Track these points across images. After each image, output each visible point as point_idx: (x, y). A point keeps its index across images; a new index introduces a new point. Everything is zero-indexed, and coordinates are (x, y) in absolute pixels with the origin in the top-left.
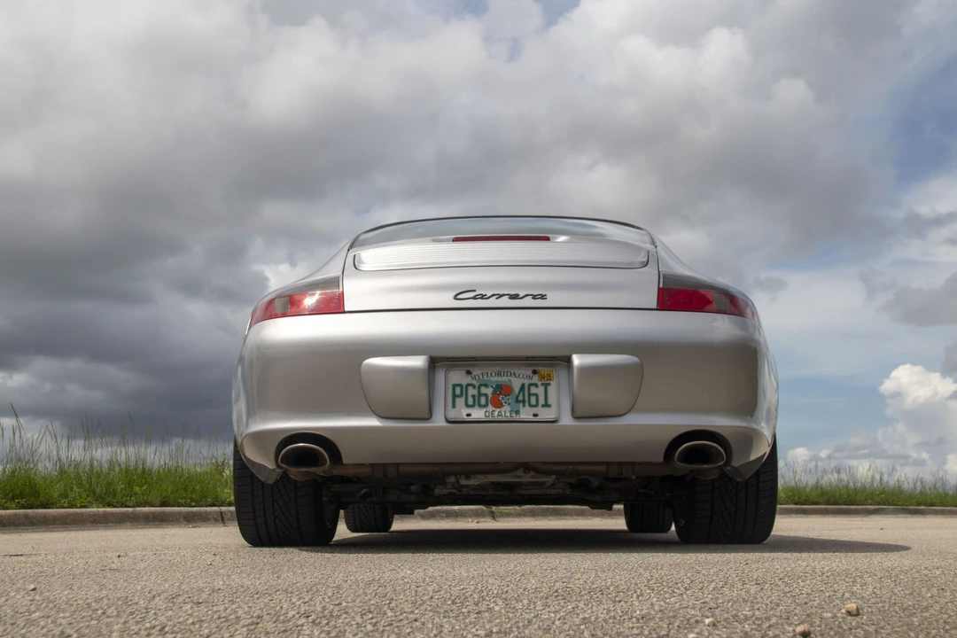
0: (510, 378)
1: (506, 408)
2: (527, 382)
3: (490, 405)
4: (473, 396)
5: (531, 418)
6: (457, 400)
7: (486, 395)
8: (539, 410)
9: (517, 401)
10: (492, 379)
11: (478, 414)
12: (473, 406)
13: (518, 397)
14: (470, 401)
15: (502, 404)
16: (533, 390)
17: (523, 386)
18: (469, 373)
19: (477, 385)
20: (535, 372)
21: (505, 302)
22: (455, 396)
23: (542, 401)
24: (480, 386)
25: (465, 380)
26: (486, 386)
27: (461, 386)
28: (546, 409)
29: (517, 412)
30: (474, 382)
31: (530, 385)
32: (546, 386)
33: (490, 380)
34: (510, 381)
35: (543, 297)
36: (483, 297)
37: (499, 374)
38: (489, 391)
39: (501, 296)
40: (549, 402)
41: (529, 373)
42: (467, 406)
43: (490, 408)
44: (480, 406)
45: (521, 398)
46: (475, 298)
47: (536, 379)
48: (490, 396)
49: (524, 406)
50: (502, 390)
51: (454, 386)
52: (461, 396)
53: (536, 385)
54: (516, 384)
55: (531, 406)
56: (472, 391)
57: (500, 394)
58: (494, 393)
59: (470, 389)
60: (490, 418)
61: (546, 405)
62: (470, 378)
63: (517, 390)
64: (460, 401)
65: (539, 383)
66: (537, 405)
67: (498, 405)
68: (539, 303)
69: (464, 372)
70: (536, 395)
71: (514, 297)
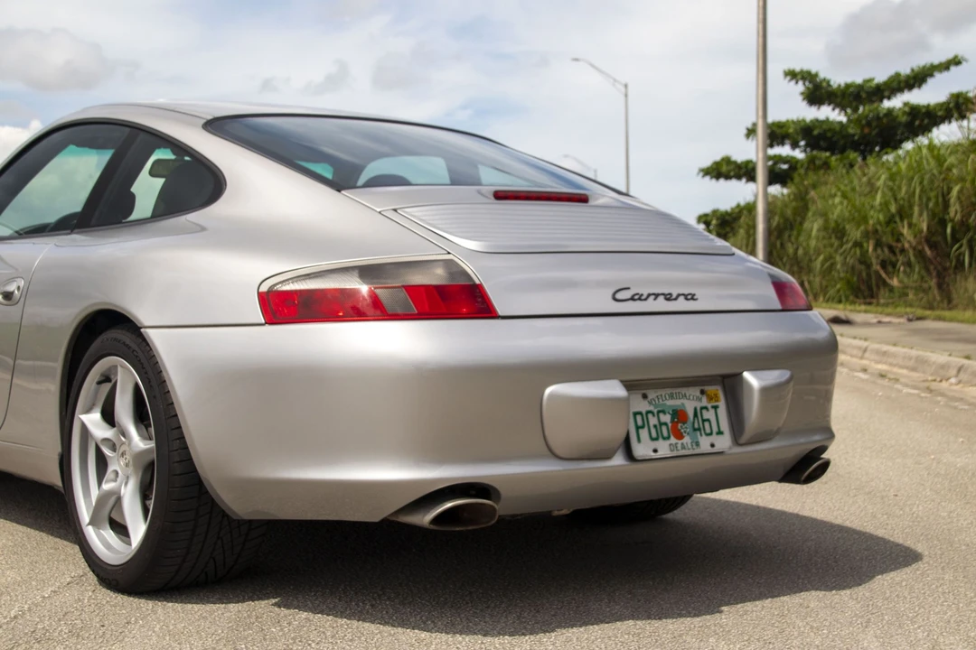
0: (682, 401)
1: (687, 440)
2: (699, 405)
3: (672, 437)
4: (655, 426)
5: (709, 449)
6: (640, 431)
7: (666, 424)
8: (714, 438)
9: (695, 430)
10: (667, 403)
11: (664, 449)
12: (657, 439)
13: (694, 423)
14: (654, 435)
15: (682, 433)
16: (706, 415)
17: (695, 409)
18: (645, 396)
19: (655, 411)
20: (702, 392)
21: (661, 304)
22: (638, 428)
23: (715, 429)
24: (659, 412)
25: (643, 406)
26: (664, 412)
27: (640, 413)
28: (720, 437)
29: (698, 444)
30: (651, 408)
31: (702, 408)
32: (715, 408)
33: (665, 404)
34: (683, 404)
35: (692, 298)
36: (641, 297)
37: (672, 397)
38: (666, 418)
39: (657, 296)
40: (722, 429)
41: (698, 394)
42: (653, 439)
43: (673, 440)
44: (664, 438)
45: (696, 426)
46: (632, 299)
47: (704, 402)
48: (670, 425)
49: (701, 435)
50: (679, 416)
51: (635, 414)
52: (643, 427)
53: (706, 408)
54: (689, 407)
55: (707, 435)
56: (653, 421)
57: (677, 423)
58: (672, 421)
59: (650, 416)
60: (675, 454)
61: (720, 433)
62: (646, 402)
63: (691, 414)
64: (644, 433)
65: (709, 406)
66: (711, 434)
67: (679, 436)
68: (691, 305)
69: (640, 396)
70: (708, 420)
71: (668, 297)
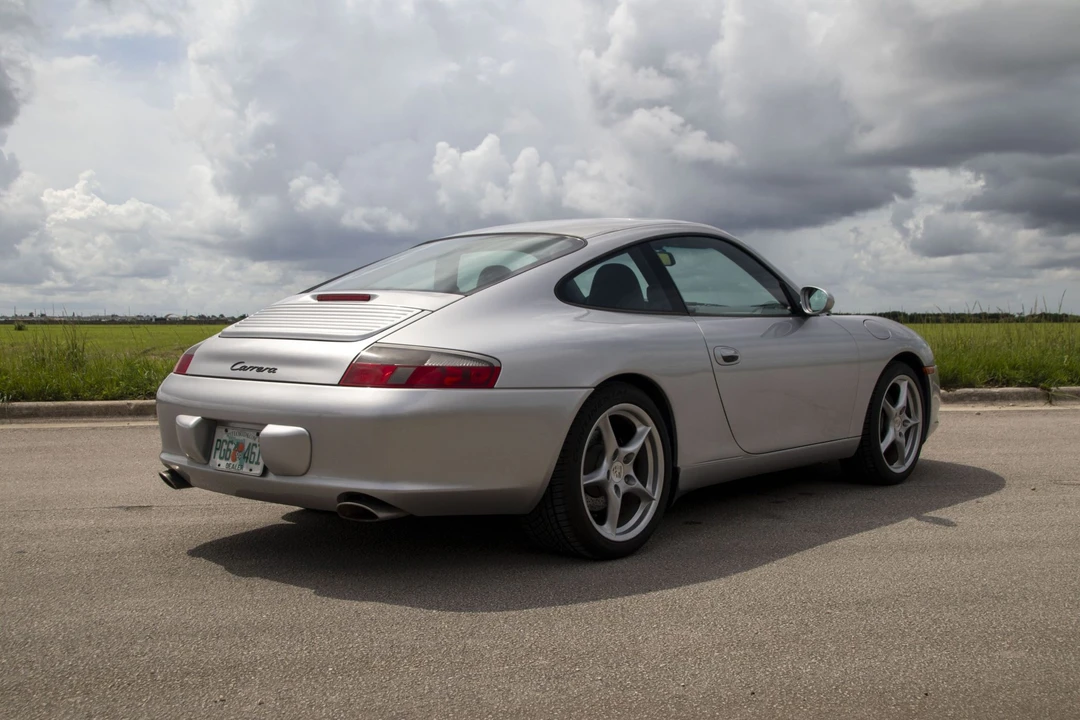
0: (245, 438)
1: (237, 462)
2: (252, 441)
4: (224, 450)
5: (248, 472)
7: (230, 450)
8: (253, 466)
9: (244, 457)
10: (237, 437)
11: (223, 464)
14: (222, 455)
16: (254, 450)
17: (250, 445)
18: (226, 431)
20: (257, 435)
21: (254, 374)
23: (256, 460)
24: (230, 442)
25: (224, 437)
26: (232, 443)
27: (220, 441)
28: (257, 466)
30: (228, 439)
31: (253, 445)
33: (235, 438)
34: (244, 440)
35: (273, 370)
36: (244, 368)
37: (240, 435)
38: (232, 447)
39: (253, 368)
40: (260, 461)
41: (255, 435)
42: (221, 458)
43: (230, 461)
44: (226, 459)
45: (246, 455)
46: (240, 369)
47: (256, 441)
48: (232, 451)
49: (247, 462)
50: (239, 447)
51: (218, 441)
52: (219, 449)
53: (256, 446)
54: (246, 443)
55: (250, 463)
56: (225, 447)
57: (237, 451)
58: (234, 449)
59: (225, 444)
60: (228, 470)
61: (258, 463)
62: (226, 435)
63: (246, 447)
64: (218, 453)
66: (253, 462)
67: (234, 460)
68: (271, 376)
69: (224, 430)
70: (254, 453)
71: (260, 370)
